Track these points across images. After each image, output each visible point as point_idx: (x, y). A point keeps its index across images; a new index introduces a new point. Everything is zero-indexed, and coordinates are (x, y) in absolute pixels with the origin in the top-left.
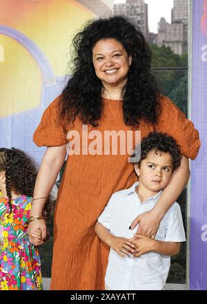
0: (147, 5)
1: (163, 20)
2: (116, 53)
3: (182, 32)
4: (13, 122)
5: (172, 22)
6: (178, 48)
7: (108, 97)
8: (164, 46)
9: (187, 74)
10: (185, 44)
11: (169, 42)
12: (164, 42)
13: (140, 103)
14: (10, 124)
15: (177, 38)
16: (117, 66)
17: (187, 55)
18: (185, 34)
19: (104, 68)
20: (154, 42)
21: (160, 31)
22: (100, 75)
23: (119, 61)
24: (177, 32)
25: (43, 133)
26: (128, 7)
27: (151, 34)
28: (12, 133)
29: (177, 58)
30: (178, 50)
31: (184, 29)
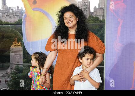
0: (90, 2)
1: (95, 7)
2: (71, 16)
3: (102, 11)
4: (42, 42)
5: (99, 8)
6: (101, 17)
7: (70, 33)
8: (96, 17)
9: (104, 27)
10: (103, 16)
11: (97, 15)
12: (96, 15)
13: (81, 35)
14: (40, 43)
15: (100, 14)
16: (71, 21)
17: (104, 20)
18: (103, 12)
19: (67, 22)
20: (92, 15)
21: (94, 11)
22: (66, 25)
23: (72, 19)
24: (101, 11)
25: (48, 46)
26: (83, 3)
27: (91, 12)
28: (41, 46)
29: (100, 21)
30: (101, 18)
31: (103, 10)
